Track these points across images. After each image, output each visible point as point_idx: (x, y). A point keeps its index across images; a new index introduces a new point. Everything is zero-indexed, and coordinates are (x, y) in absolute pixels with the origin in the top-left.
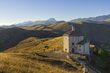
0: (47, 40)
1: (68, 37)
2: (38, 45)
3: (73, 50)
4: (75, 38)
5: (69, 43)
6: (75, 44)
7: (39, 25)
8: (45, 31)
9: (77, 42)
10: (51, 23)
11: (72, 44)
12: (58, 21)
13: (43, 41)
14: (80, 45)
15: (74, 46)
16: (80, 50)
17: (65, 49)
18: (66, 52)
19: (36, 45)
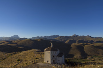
0: (15, 54)
1: (50, 51)
2: (6, 59)
3: (54, 61)
4: (55, 52)
5: (51, 56)
6: (55, 56)
7: (3, 40)
8: (10, 46)
9: (56, 55)
10: (15, 39)
11: (53, 57)
12: (21, 38)
13: (11, 55)
14: (59, 57)
15: (54, 58)
16: (59, 61)
17: (47, 61)
18: (48, 63)
19: (4, 59)
